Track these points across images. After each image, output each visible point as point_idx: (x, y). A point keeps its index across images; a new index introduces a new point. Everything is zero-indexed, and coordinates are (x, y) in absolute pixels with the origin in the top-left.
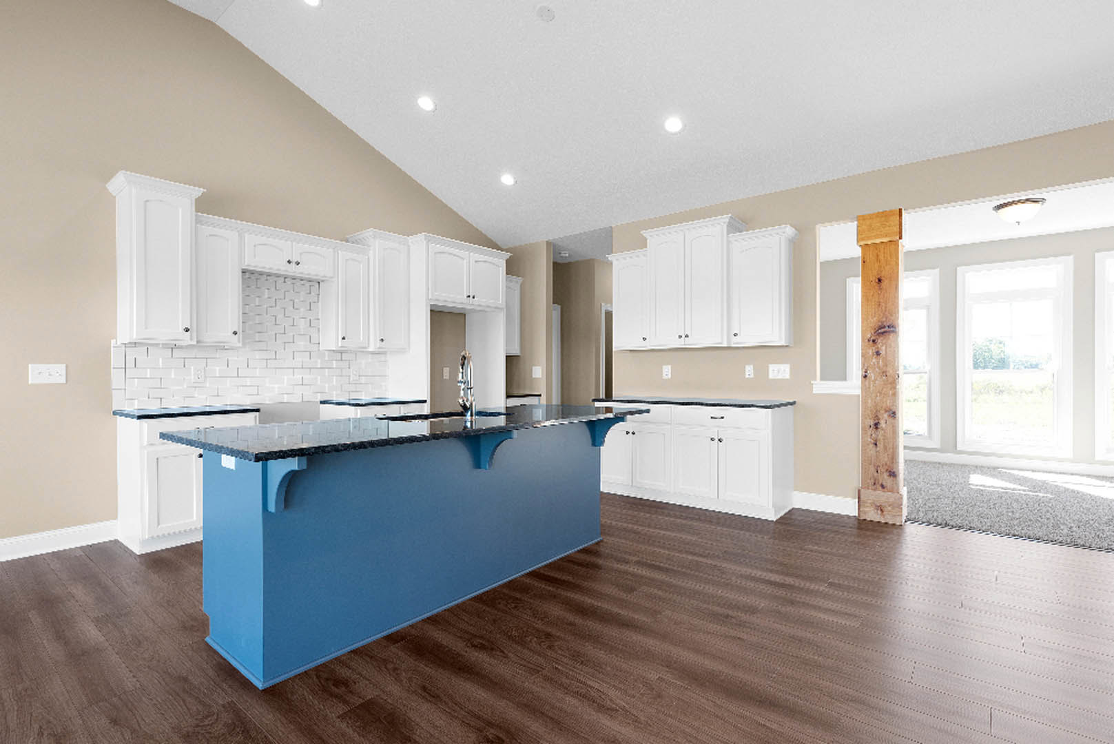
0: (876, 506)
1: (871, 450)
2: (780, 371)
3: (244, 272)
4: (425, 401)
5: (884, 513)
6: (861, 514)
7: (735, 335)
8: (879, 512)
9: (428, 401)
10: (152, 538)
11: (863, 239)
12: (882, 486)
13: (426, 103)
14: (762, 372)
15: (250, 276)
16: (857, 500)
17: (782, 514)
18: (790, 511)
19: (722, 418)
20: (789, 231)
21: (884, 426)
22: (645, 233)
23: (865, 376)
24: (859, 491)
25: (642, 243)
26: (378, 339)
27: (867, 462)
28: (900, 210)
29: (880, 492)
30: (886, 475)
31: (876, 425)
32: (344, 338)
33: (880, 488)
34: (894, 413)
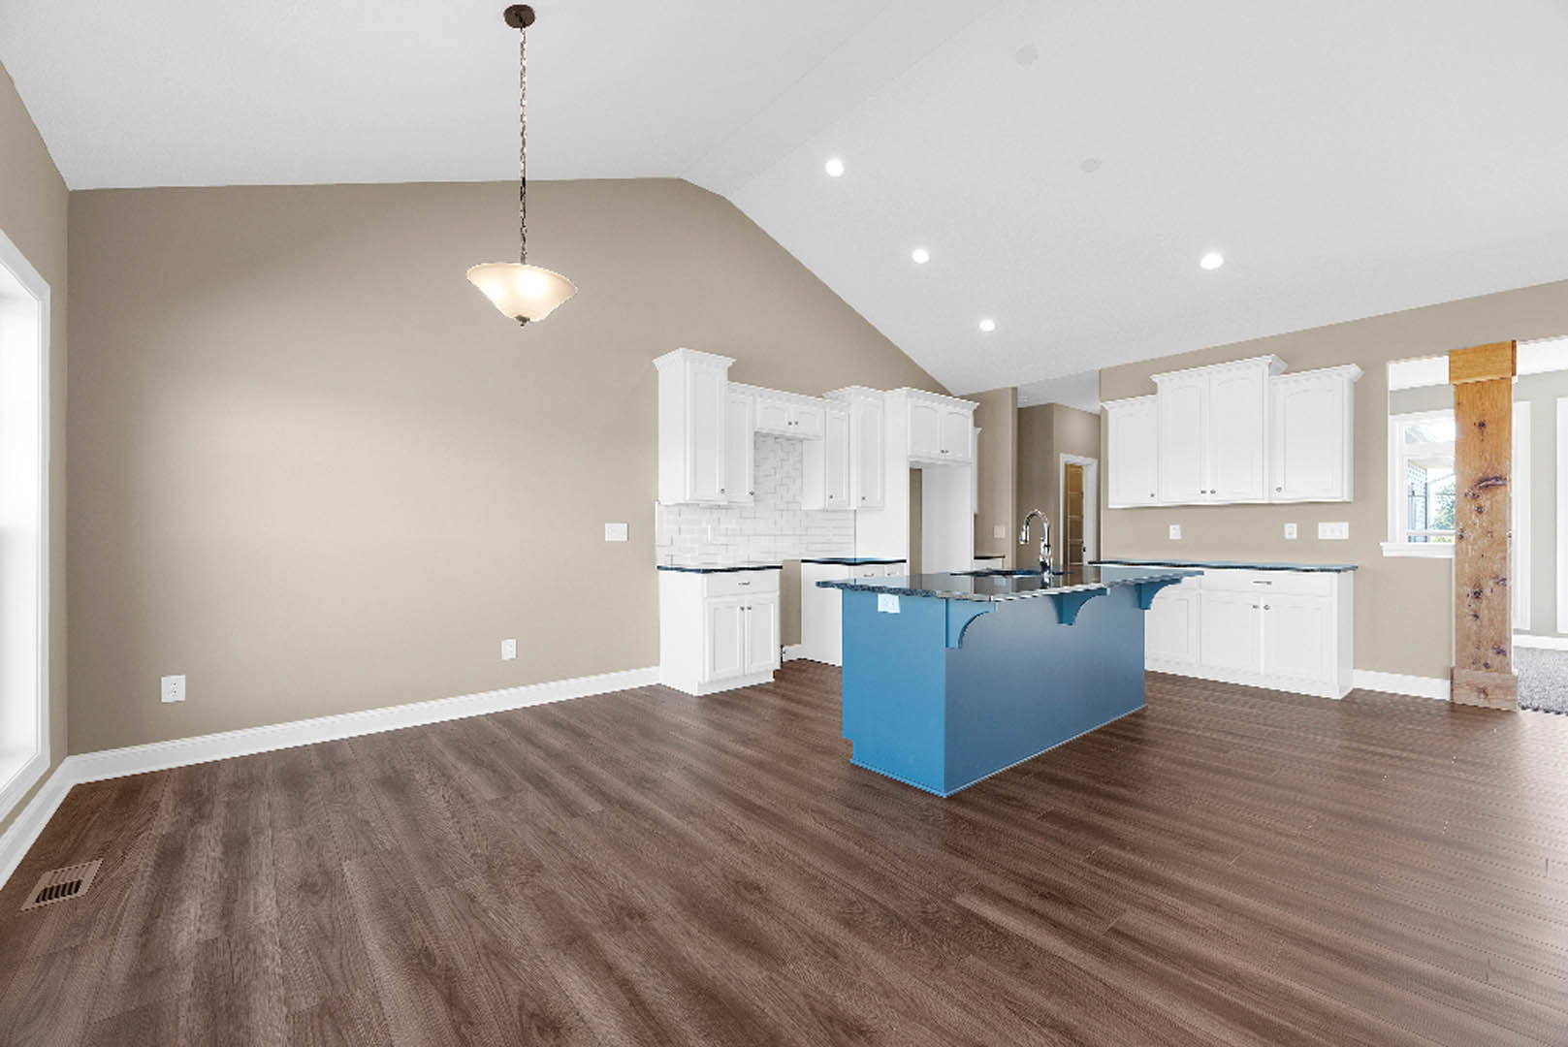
0: (1479, 688)
1: (1471, 624)
2: (1333, 531)
3: (756, 433)
4: (905, 561)
5: (1489, 697)
6: (1455, 698)
7: (1279, 489)
8: (1482, 696)
9: (908, 561)
10: (712, 682)
11: (1458, 378)
12: (1486, 665)
13: (921, 256)
14: (1308, 533)
15: (760, 437)
16: (1449, 682)
17: (1346, 693)
18: (1351, 693)
19: (1269, 583)
20: (1353, 370)
21: (1489, 594)
22: (1155, 378)
23: (1462, 537)
24: (1452, 670)
25: (1152, 389)
26: (860, 499)
27: (1463, 637)
28: (1514, 342)
29: (1482, 672)
30: (1491, 653)
31: (1477, 595)
32: (831, 497)
33: (1484, 668)
34: (1504, 580)
